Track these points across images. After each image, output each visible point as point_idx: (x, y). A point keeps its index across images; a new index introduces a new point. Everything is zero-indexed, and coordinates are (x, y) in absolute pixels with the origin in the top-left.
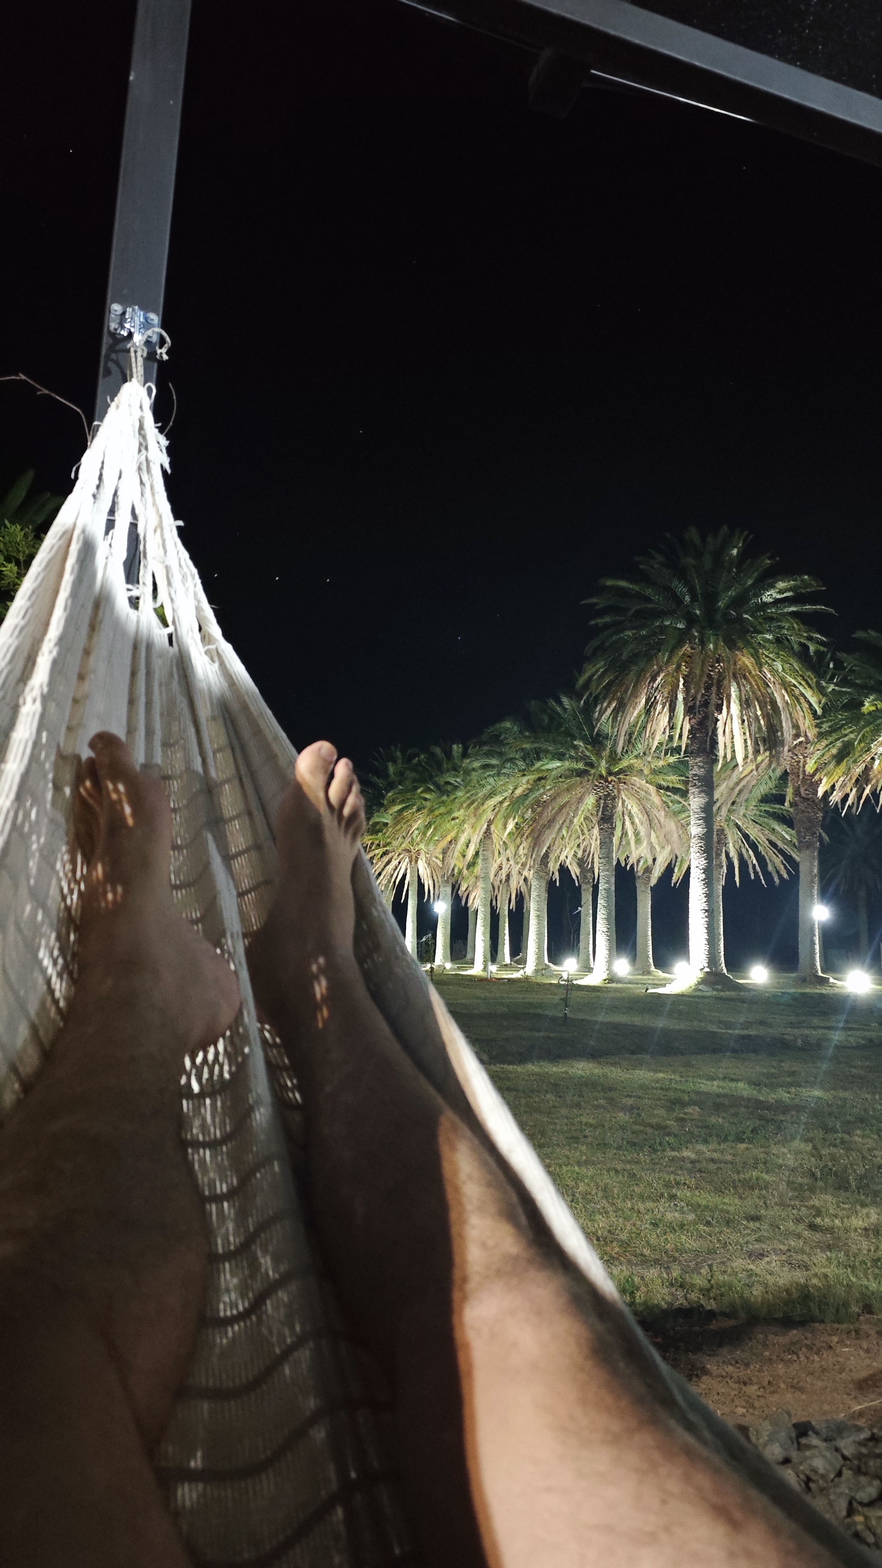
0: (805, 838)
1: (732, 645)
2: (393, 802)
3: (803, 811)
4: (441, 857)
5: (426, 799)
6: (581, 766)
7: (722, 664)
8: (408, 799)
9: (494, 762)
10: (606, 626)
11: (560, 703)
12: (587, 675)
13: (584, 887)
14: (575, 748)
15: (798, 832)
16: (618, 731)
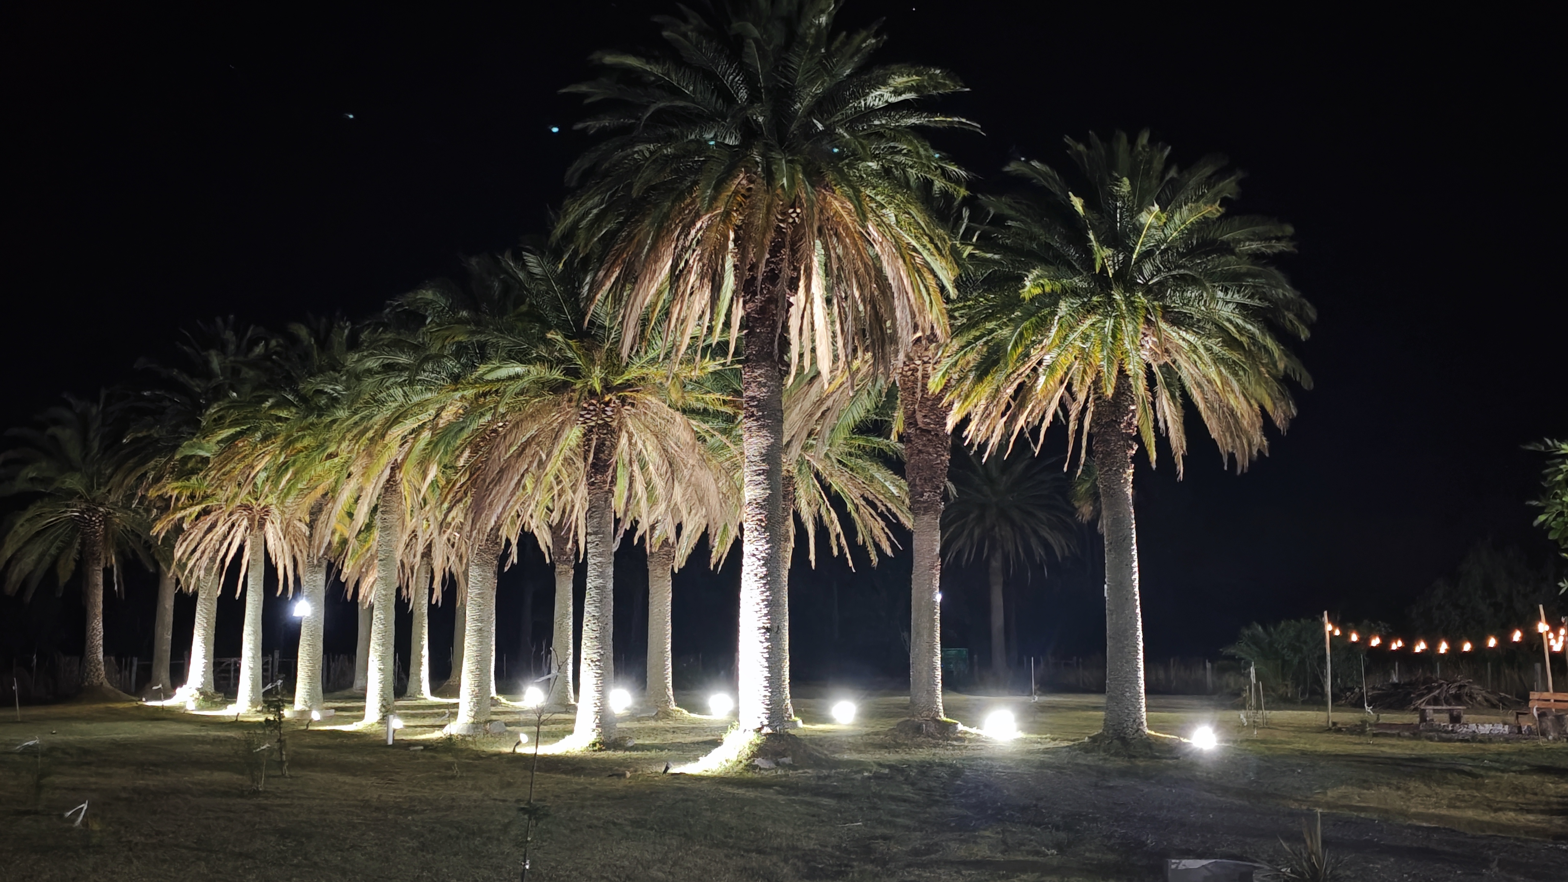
0: (922, 496)
1: (815, 177)
2: (219, 422)
3: (920, 451)
4: (308, 519)
5: (279, 419)
6: (557, 375)
7: (798, 211)
8: (245, 418)
9: (403, 359)
10: (603, 135)
11: (524, 266)
12: (570, 219)
13: (559, 568)
14: (549, 343)
15: (912, 485)
16: (624, 317)
